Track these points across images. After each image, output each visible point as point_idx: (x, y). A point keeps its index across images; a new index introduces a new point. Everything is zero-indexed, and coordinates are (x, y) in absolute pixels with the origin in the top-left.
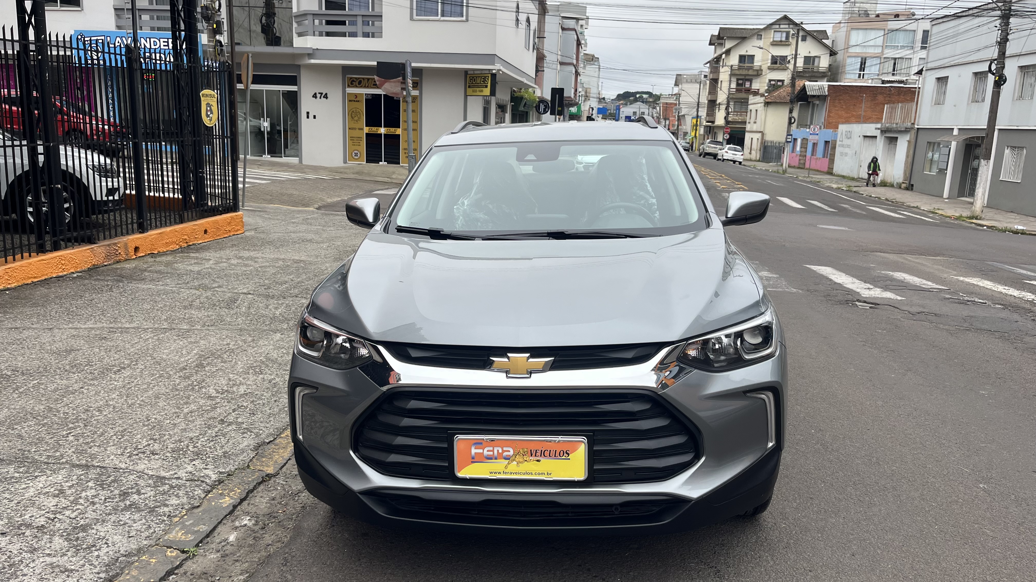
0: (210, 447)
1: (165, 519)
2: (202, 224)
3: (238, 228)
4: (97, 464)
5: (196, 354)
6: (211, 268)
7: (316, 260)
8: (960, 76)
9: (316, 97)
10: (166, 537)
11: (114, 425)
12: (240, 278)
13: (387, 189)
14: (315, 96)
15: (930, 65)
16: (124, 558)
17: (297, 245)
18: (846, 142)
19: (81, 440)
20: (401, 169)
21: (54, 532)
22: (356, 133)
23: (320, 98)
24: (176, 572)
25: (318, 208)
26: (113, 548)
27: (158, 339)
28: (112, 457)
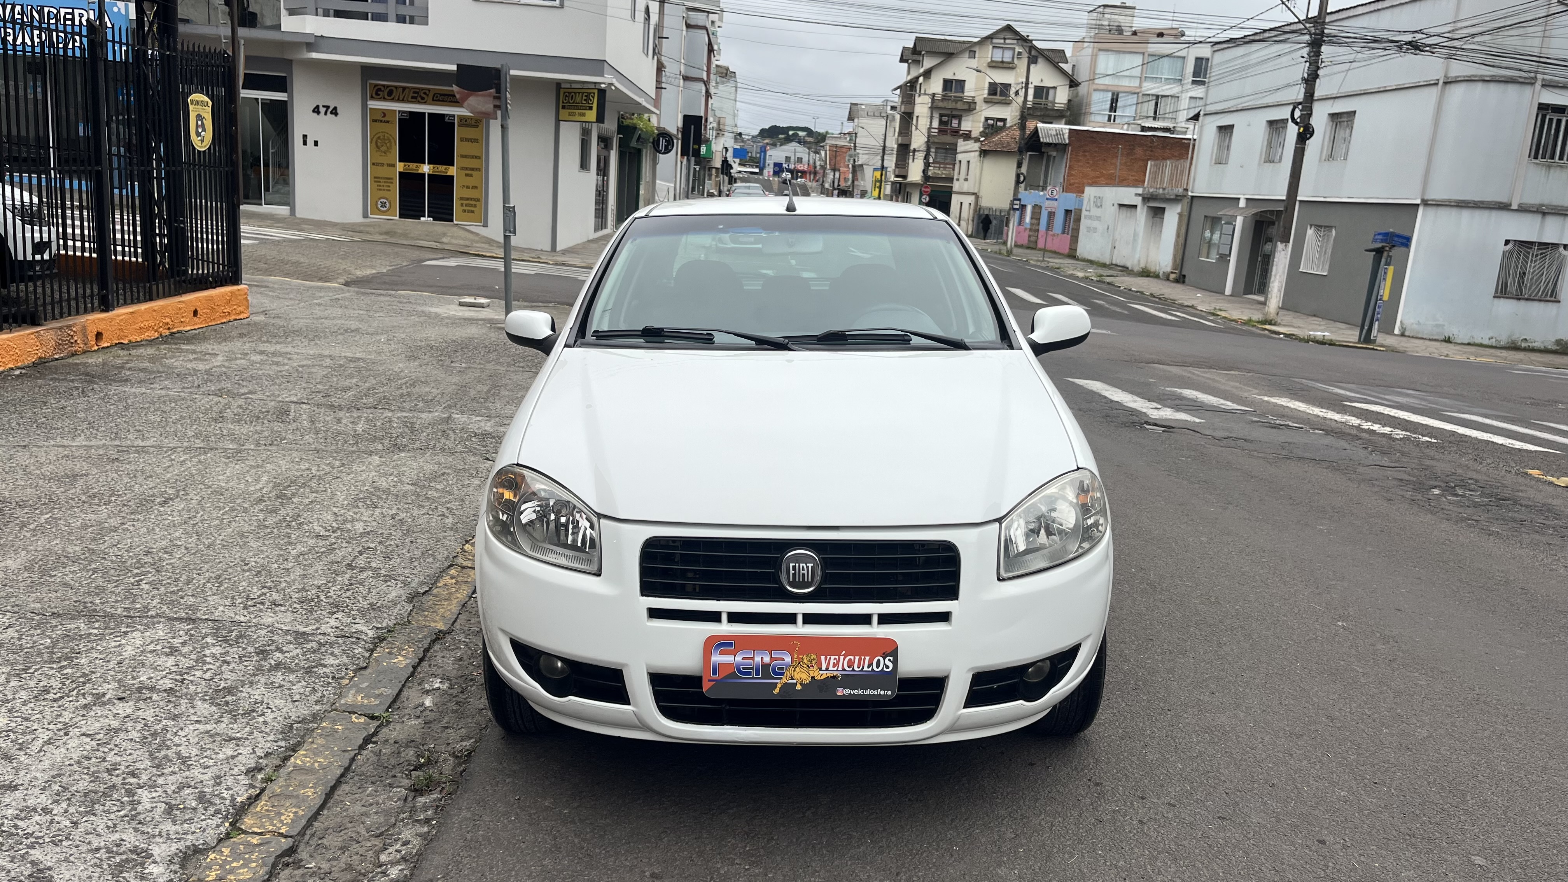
0: (348, 597)
1: (330, 681)
2: (191, 301)
3: (241, 309)
4: (204, 617)
5: (268, 482)
6: (224, 366)
7: (380, 358)
8: (1249, 125)
9: (318, 113)
10: (343, 702)
11: (200, 570)
12: (278, 381)
13: (443, 258)
14: (316, 110)
15: (1210, 109)
16: (300, 725)
17: (340, 337)
18: (1095, 212)
19: (162, 589)
20: (455, 229)
21: (191, 696)
22: (384, 172)
23: (326, 114)
24: (374, 740)
25: (347, 284)
26: (280, 714)
27: (200, 461)
28: (221, 608)
